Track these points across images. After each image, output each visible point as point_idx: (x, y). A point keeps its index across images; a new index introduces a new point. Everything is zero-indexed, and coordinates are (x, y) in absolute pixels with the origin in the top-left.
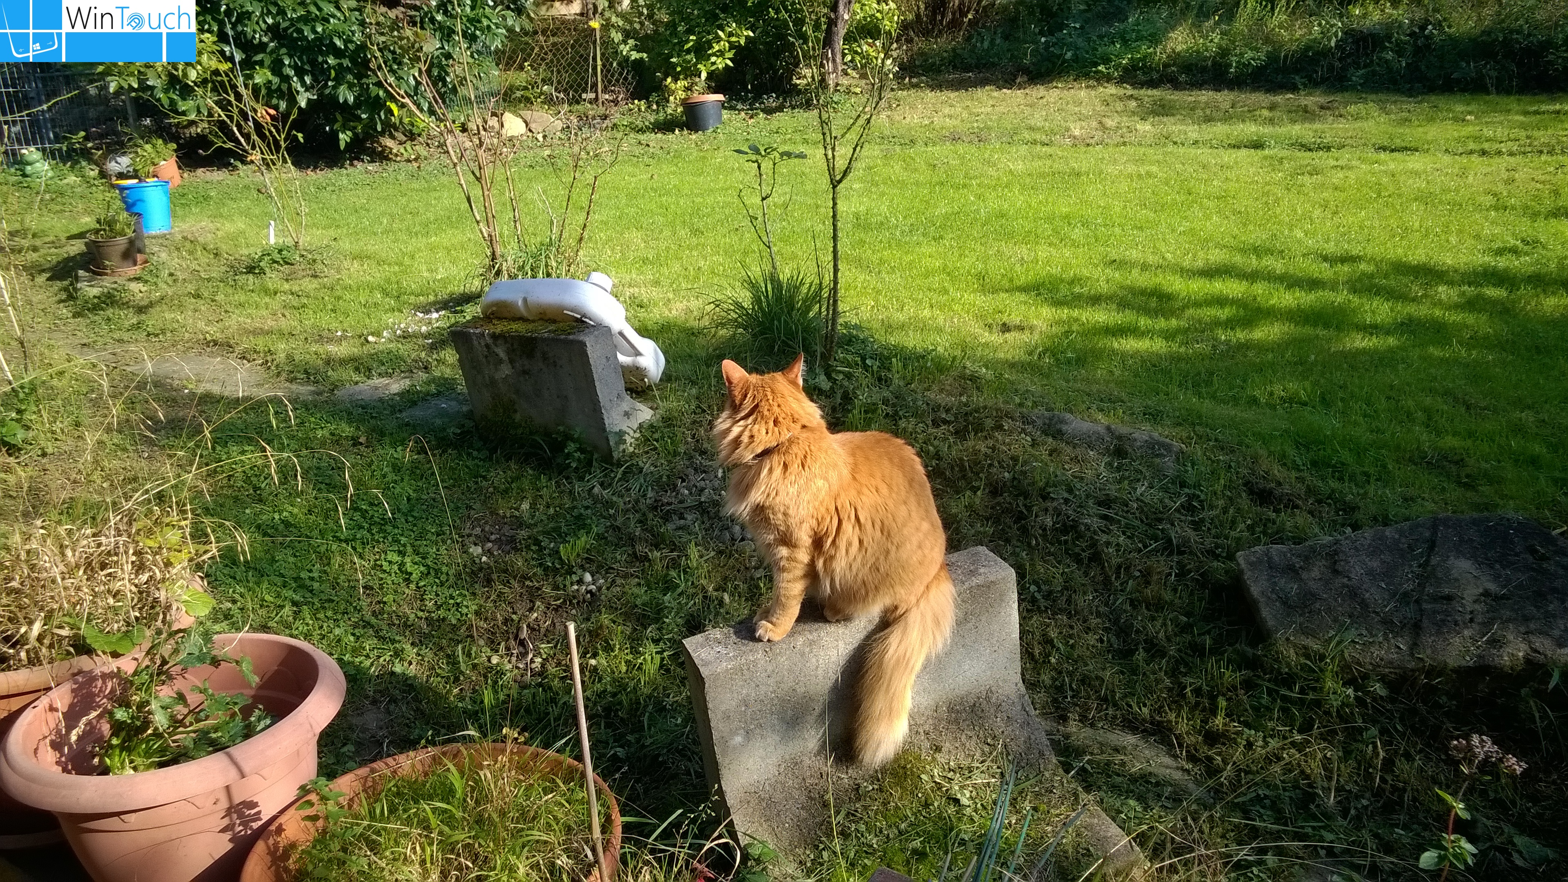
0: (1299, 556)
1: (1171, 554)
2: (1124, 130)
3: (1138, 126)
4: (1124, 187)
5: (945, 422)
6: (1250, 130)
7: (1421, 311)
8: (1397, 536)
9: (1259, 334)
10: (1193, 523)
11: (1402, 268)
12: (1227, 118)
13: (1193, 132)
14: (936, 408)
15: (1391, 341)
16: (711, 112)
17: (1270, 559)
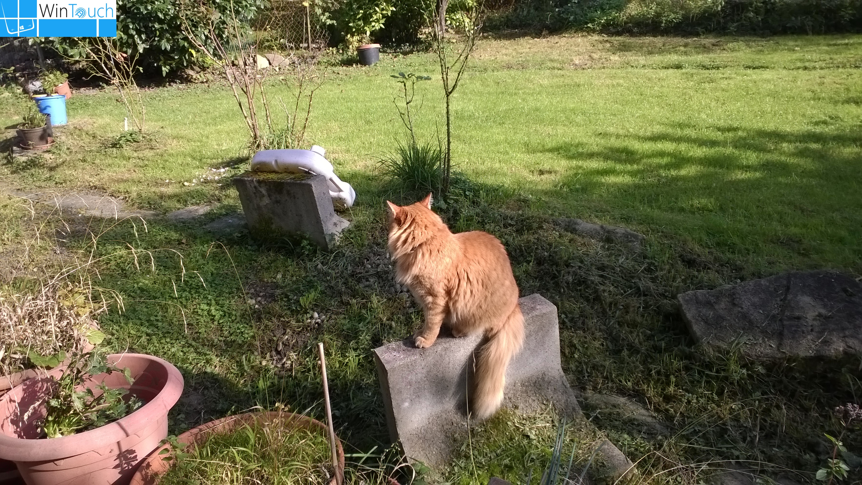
0: (713, 296)
1: (640, 295)
2: (604, 60)
3: (611, 58)
4: (604, 92)
5: (510, 225)
6: (674, 58)
7: (774, 157)
8: (768, 284)
9: (683, 172)
10: (652, 278)
11: (762, 134)
12: (661, 52)
13: (642, 60)
14: (505, 218)
15: (758, 175)
16: (373, 54)
17: (697, 298)
